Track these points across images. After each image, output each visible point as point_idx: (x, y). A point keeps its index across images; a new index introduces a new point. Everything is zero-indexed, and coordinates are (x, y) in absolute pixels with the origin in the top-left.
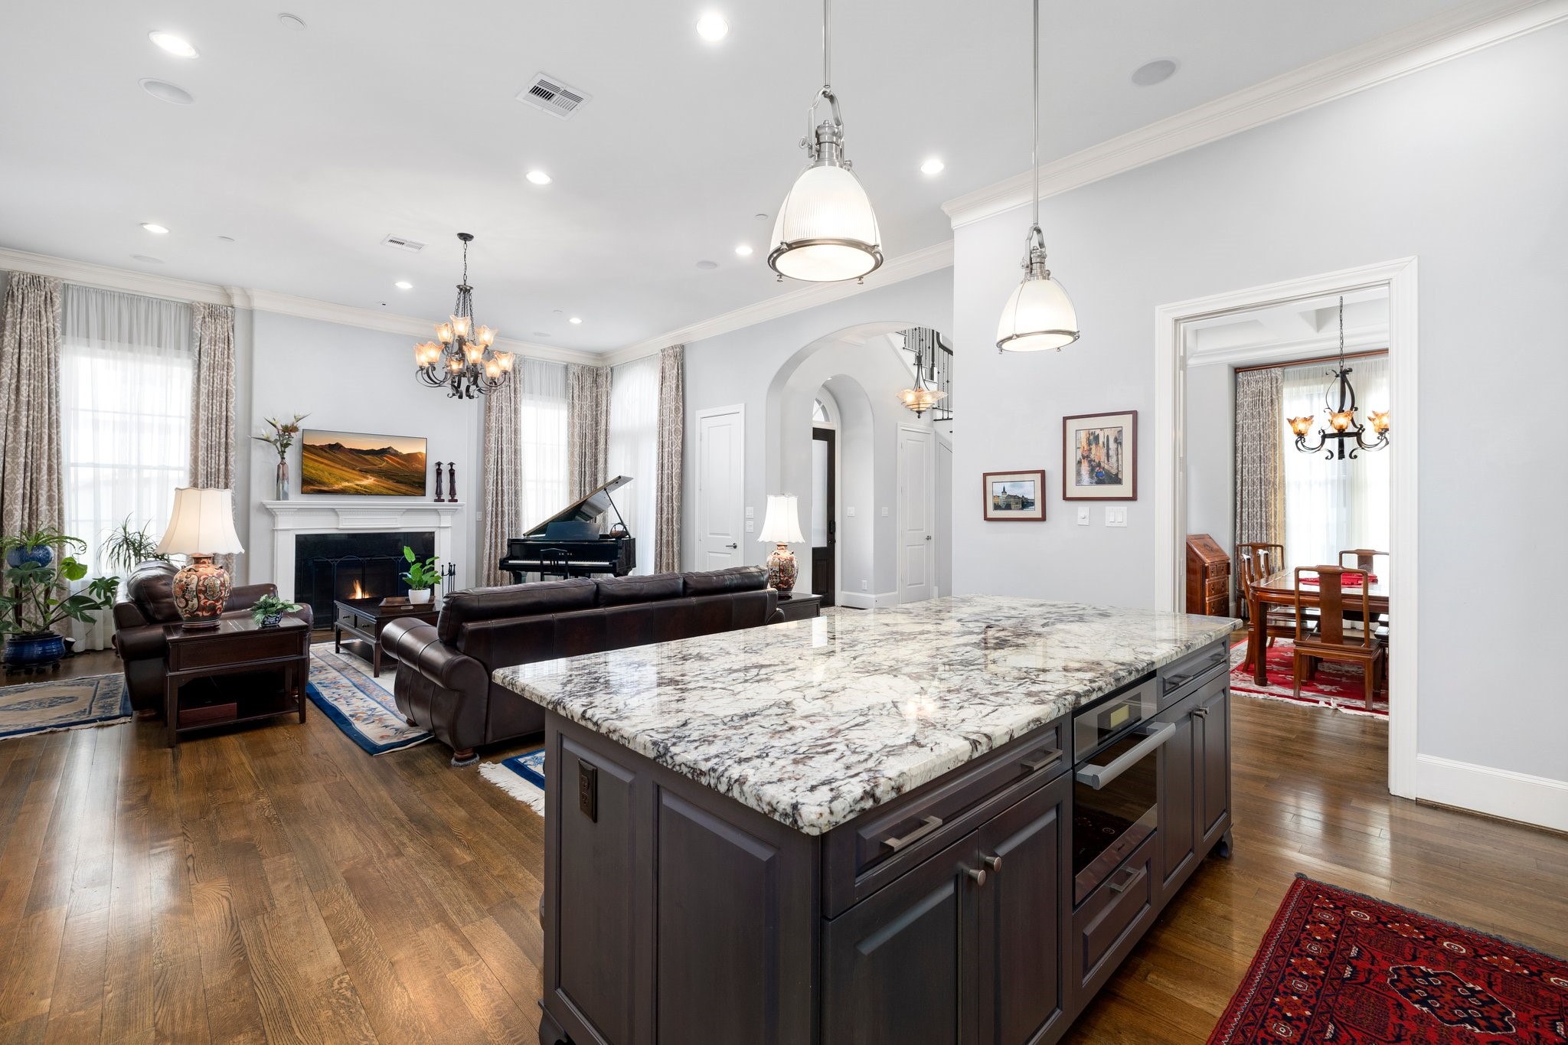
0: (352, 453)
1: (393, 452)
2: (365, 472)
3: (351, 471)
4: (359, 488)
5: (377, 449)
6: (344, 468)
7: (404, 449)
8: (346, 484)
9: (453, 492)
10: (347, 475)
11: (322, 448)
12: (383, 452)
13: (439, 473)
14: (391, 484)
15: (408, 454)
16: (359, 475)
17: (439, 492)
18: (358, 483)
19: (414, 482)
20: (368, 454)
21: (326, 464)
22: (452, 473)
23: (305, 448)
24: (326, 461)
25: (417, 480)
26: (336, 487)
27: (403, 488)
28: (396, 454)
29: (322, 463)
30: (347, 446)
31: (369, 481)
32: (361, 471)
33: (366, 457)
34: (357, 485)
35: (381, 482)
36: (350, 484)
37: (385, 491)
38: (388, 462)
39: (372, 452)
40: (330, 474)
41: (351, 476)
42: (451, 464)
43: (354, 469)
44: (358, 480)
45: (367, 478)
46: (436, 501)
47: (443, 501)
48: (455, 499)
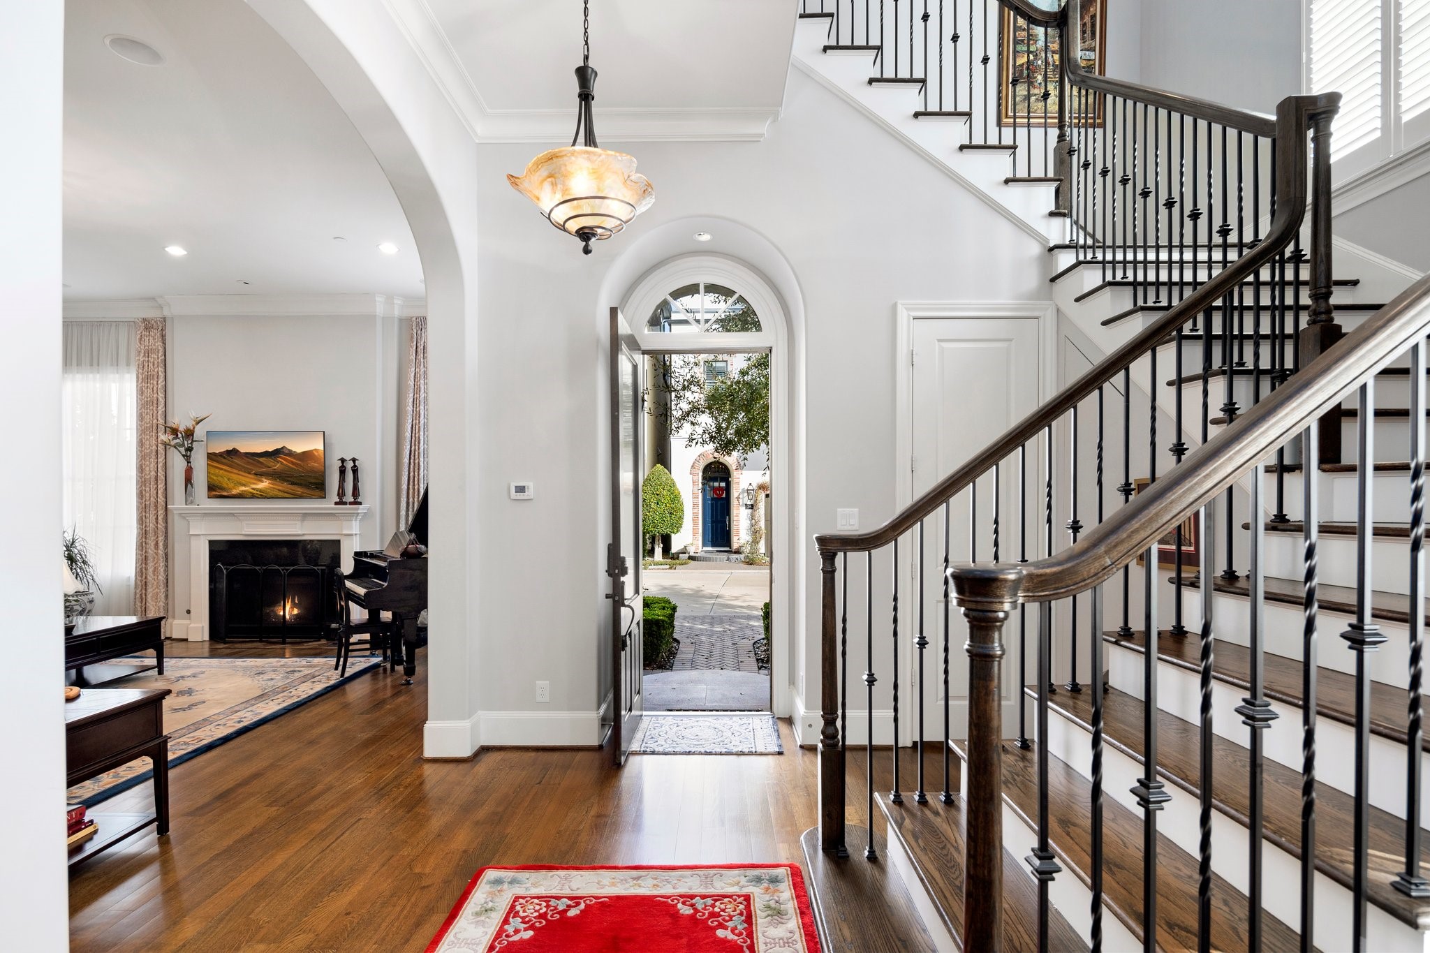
0: (247, 457)
1: (287, 452)
2: (260, 475)
3: (247, 475)
4: (255, 492)
5: (270, 450)
6: (240, 473)
7: (298, 447)
8: (243, 488)
9: (356, 492)
10: (243, 480)
11: (221, 454)
12: (277, 453)
13: (342, 471)
14: (285, 486)
15: (304, 453)
16: (256, 479)
17: (341, 494)
18: (254, 486)
19: (311, 483)
20: (262, 457)
21: (225, 470)
22: (355, 471)
23: (211, 457)
24: (225, 467)
25: (312, 481)
26: (234, 492)
27: (299, 490)
28: (291, 453)
29: (222, 469)
30: (242, 451)
31: (264, 484)
32: (255, 474)
33: (261, 459)
34: (253, 489)
35: (276, 485)
36: (247, 489)
37: (280, 494)
38: (282, 463)
39: (266, 454)
40: (229, 479)
41: (248, 480)
42: (354, 460)
43: (249, 473)
44: (254, 484)
45: (262, 482)
46: (336, 503)
47: (345, 503)
48: (359, 500)
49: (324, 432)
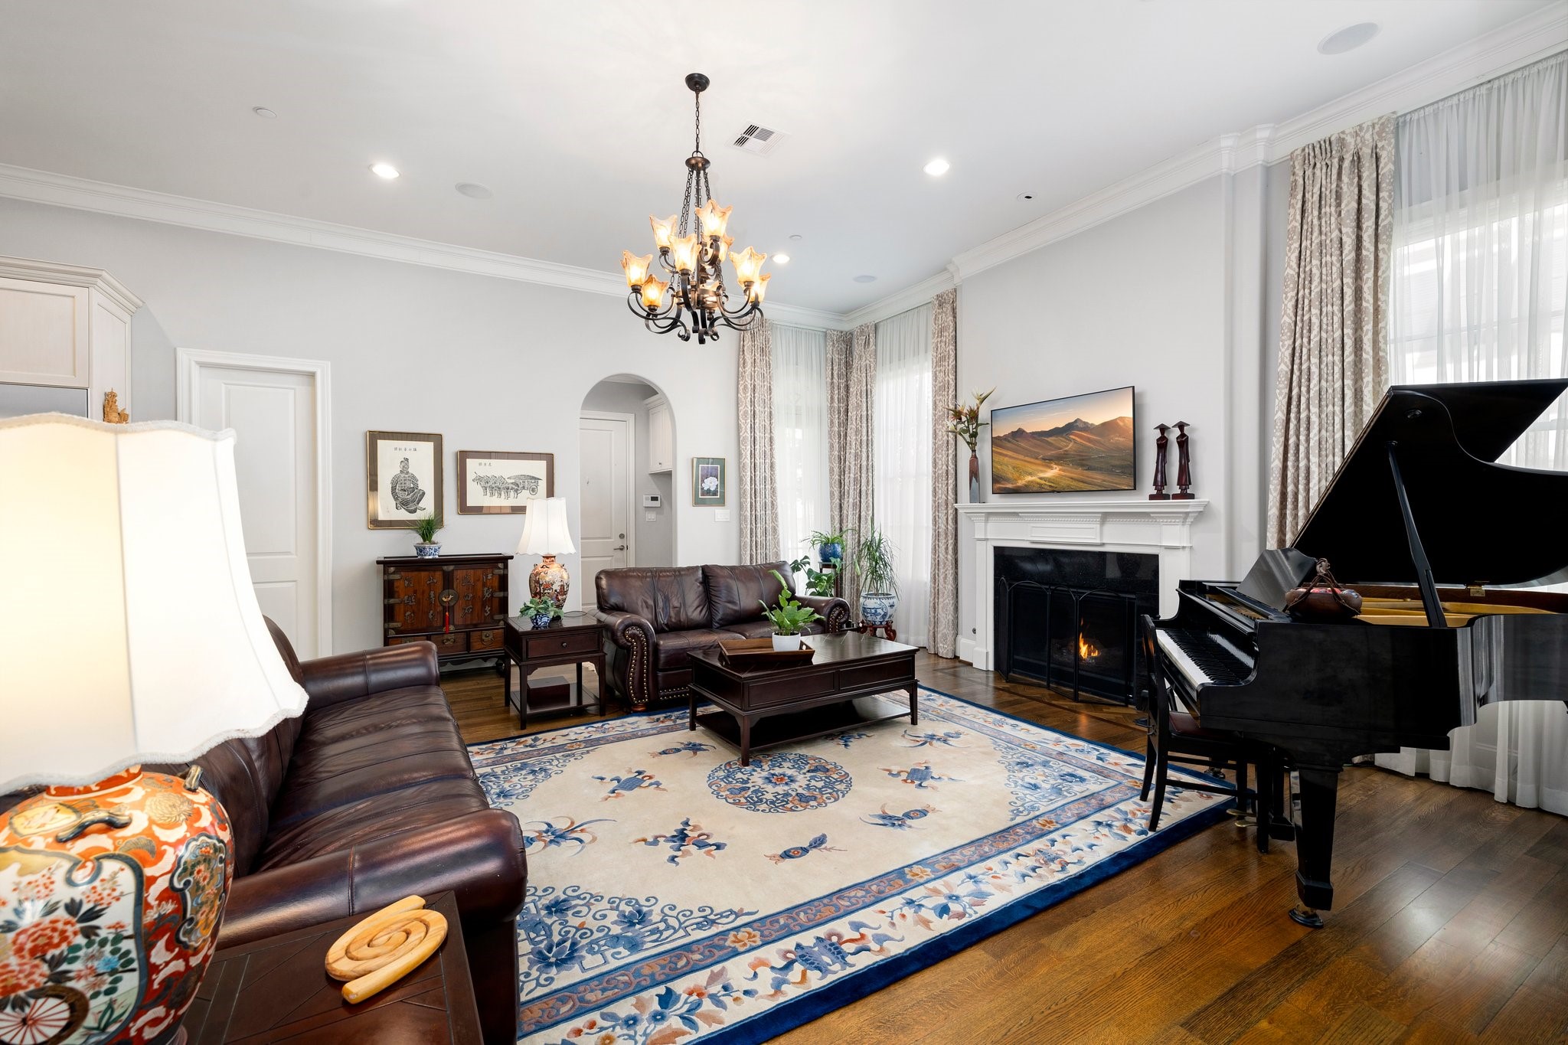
0: (1034, 438)
1: (1081, 425)
2: (1048, 461)
3: (1032, 460)
4: (1043, 482)
5: (1061, 426)
6: (1027, 458)
7: (1096, 416)
8: (1029, 478)
9: (1185, 477)
10: (1030, 468)
11: (1005, 438)
12: (1069, 428)
13: (1162, 445)
14: (1078, 472)
15: (1104, 424)
16: (1043, 465)
17: (1161, 482)
18: (1042, 475)
19: (1113, 466)
20: (1051, 436)
21: (1010, 457)
22: (1183, 442)
23: (996, 442)
24: (1010, 453)
25: (1117, 463)
26: (1020, 483)
27: (1098, 477)
28: (1087, 428)
29: (1006, 456)
30: (1028, 431)
31: (1053, 472)
32: (1044, 459)
33: (1050, 439)
34: (1041, 478)
35: (1068, 472)
36: (1033, 478)
37: (1074, 484)
38: (1075, 442)
39: (1056, 432)
40: (1014, 468)
41: (1034, 467)
42: (1181, 426)
43: (1037, 458)
44: (1042, 471)
45: (1052, 468)
46: (1152, 497)
47: (1166, 497)
48: (1189, 491)
49: (1133, 387)
